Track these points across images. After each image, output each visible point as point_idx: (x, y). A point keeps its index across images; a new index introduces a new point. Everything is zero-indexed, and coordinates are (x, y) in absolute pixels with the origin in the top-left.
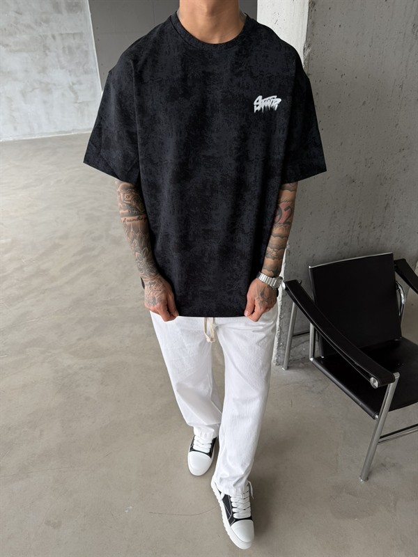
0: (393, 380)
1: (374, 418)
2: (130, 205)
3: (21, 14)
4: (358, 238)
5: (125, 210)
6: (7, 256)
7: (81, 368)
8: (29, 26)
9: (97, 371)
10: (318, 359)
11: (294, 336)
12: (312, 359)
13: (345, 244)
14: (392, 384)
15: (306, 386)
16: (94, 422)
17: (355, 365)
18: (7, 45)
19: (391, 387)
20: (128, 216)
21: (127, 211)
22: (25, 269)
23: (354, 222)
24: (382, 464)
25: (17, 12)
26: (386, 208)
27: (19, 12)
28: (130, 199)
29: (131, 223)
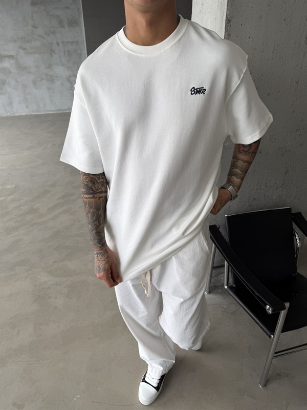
0: (284, 308)
1: (270, 337)
2: (87, 185)
4: (264, 195)
10: (230, 288)
11: (214, 268)
12: (226, 287)
14: (283, 311)
15: (222, 308)
17: (256, 295)
18: (25, 49)
19: (283, 314)
20: (85, 194)
22: (22, 207)
23: (261, 183)
24: (278, 374)
25: (33, 27)
26: (286, 173)
27: (35, 27)
28: (87, 180)
29: (87, 200)
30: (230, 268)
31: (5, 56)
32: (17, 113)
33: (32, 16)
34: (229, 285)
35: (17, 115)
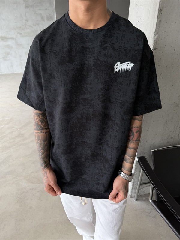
2: (37, 124)
3: (28, 21)
4: (179, 135)
5: (34, 126)
6: (7, 126)
7: (30, 189)
8: (30, 26)
9: (38, 192)
12: (151, 201)
13: (172, 138)
16: (31, 223)
18: (21, 34)
20: (35, 130)
21: (35, 127)
22: (14, 133)
23: (177, 127)
25: (26, 20)
27: (27, 21)
28: (37, 120)
29: (37, 134)
30: (154, 189)
31: (9, 38)
32: (15, 72)
33: (26, 14)
34: (153, 200)
35: (15, 73)
